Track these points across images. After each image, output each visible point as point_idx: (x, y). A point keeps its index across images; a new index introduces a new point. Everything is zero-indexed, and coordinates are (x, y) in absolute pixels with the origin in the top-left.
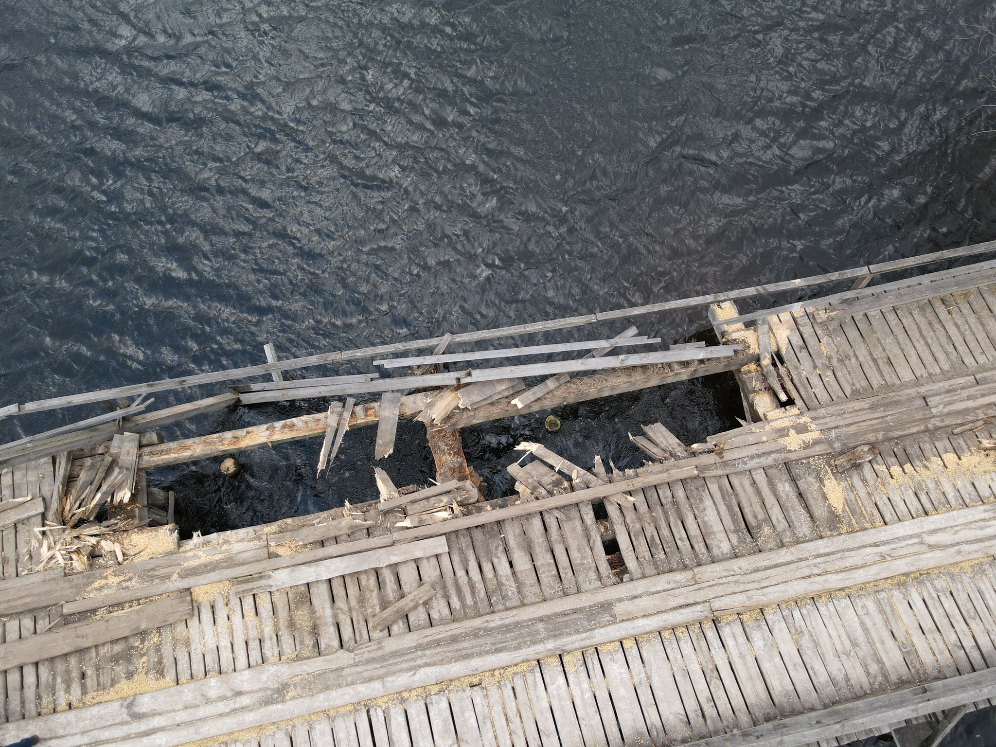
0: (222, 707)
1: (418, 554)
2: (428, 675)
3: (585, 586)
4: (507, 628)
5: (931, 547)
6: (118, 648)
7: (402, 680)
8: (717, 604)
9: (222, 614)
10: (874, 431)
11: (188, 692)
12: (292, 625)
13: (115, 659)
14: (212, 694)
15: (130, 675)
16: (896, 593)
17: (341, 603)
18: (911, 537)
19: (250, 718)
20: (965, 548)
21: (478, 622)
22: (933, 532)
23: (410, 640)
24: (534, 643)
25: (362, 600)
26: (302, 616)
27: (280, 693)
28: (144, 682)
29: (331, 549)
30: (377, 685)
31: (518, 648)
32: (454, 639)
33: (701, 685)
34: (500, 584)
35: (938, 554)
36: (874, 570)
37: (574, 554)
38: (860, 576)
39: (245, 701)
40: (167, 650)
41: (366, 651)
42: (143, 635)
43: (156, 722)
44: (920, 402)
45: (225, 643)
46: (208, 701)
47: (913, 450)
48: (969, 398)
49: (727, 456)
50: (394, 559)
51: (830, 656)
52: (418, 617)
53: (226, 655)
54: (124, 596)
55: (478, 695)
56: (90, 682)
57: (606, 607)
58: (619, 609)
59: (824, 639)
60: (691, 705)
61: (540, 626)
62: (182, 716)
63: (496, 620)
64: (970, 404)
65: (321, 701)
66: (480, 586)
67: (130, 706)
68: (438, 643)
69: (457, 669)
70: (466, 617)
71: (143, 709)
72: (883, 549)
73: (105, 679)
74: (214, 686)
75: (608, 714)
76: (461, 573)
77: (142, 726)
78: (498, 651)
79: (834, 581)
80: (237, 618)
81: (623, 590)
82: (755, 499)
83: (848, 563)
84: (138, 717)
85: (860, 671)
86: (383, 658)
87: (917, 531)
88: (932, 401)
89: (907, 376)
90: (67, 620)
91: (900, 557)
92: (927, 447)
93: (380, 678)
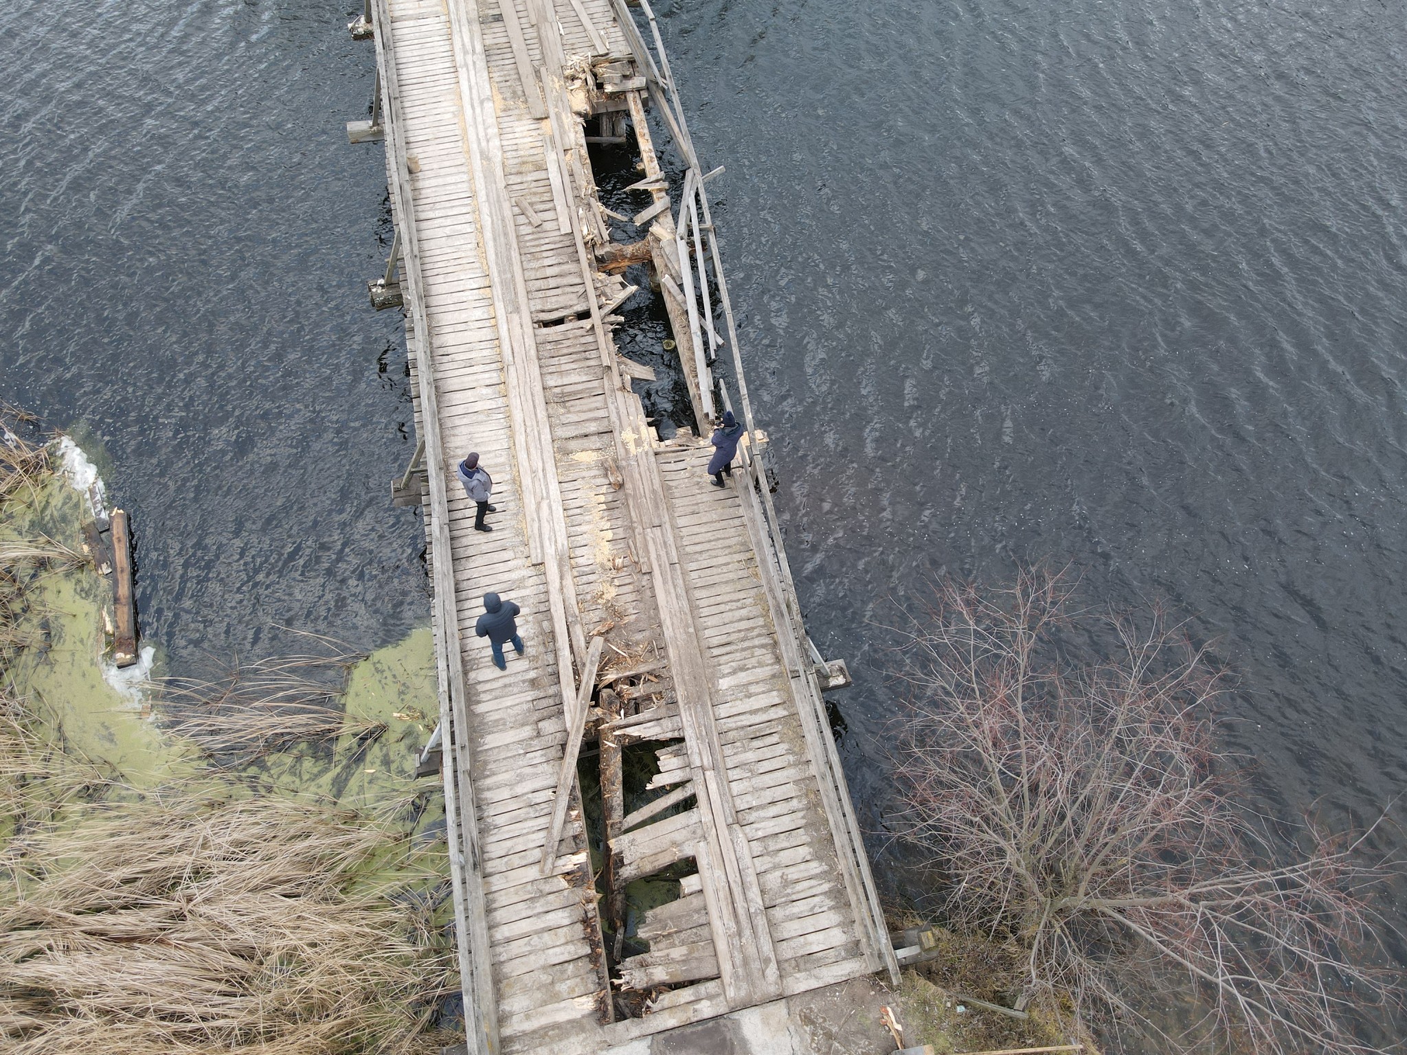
0: (482, 134)
1: (560, 219)
2: (487, 221)
3: (532, 302)
4: (509, 259)
5: (538, 505)
6: (520, 93)
7: (485, 209)
8: (512, 369)
9: (534, 133)
10: (634, 489)
11: (491, 121)
12: (524, 163)
13: (514, 92)
14: (490, 131)
15: (505, 99)
16: (508, 477)
17: (534, 184)
18: (548, 493)
19: (474, 146)
20: (536, 525)
21: (515, 245)
22: (550, 507)
23: (508, 213)
24: (499, 272)
25: (535, 194)
26: (530, 167)
27: (485, 156)
28: (500, 104)
29: (567, 179)
30: (484, 198)
31: (497, 264)
32: (506, 234)
33: (462, 356)
34: (538, 259)
35: (533, 507)
36: (526, 464)
37: (554, 299)
38: (522, 456)
39: (484, 144)
40: (517, 112)
41: (504, 194)
42: (526, 102)
43: (478, 110)
44: (656, 522)
45: (517, 135)
46: (485, 129)
47: (616, 513)
48: (658, 556)
49: (619, 394)
50: (558, 208)
51: (471, 429)
52: (522, 219)
53: (511, 136)
54: (547, 90)
55: (474, 245)
56: (503, 84)
57: (517, 310)
58: (515, 317)
59: (482, 428)
60: (450, 350)
61: (509, 276)
62: (479, 119)
63: (515, 255)
64: (653, 556)
65: (479, 175)
66: (538, 249)
67: (488, 99)
68: (505, 226)
69: (488, 235)
70: (519, 242)
71: (485, 104)
72: (540, 474)
73: (504, 90)
74: (493, 131)
75: (452, 308)
76: (547, 241)
77: (476, 104)
78: (496, 255)
79: (520, 439)
80: (530, 139)
81: (527, 321)
82: (585, 408)
83: (532, 450)
84: (482, 102)
85: (459, 444)
86: (499, 201)
87: (552, 497)
88: (657, 531)
89: (681, 522)
90: (537, 73)
91: (533, 482)
92: (619, 522)
93: (488, 200)
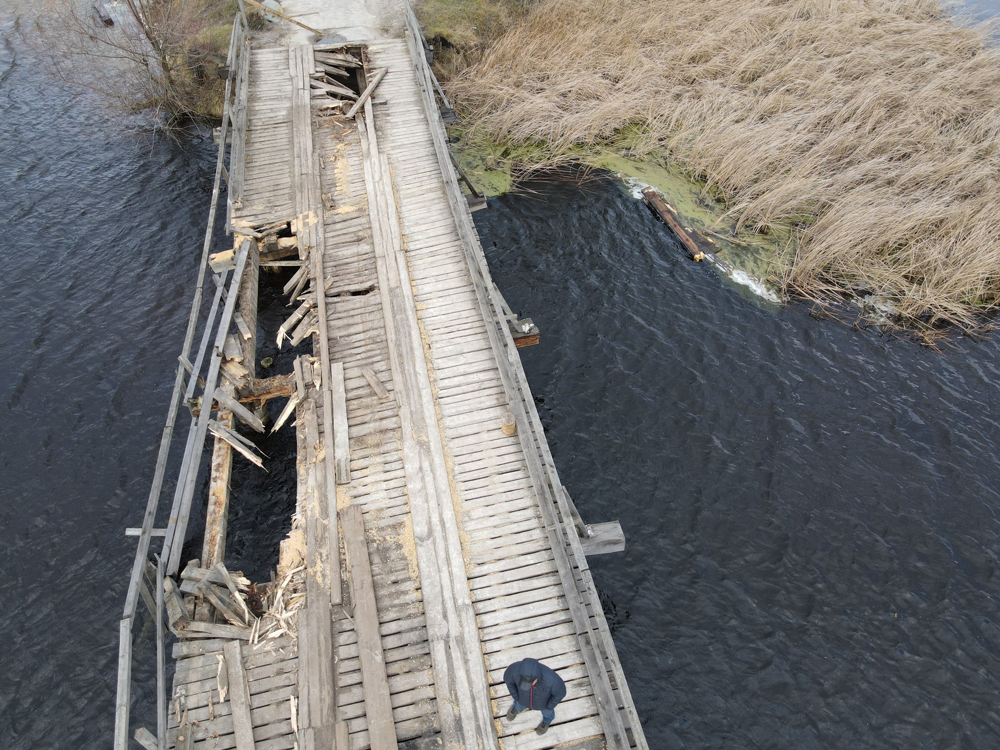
0: (429, 478)
3: (378, 301)
4: (397, 331)
5: (381, 179)
6: (376, 559)
7: (422, 380)
8: (397, 248)
9: (362, 490)
10: (315, 192)
11: (416, 502)
12: (378, 445)
13: (385, 559)
14: (419, 485)
15: (399, 546)
17: (367, 418)
19: (438, 460)
21: (391, 345)
26: (371, 440)
27: (424, 446)
28: (406, 536)
34: (369, 338)
37: (358, 305)
39: (426, 465)
40: (382, 523)
41: (403, 400)
42: (368, 542)
43: (435, 519)
44: (303, 176)
45: (384, 486)
48: (307, 160)
50: (342, 389)
54: (334, 557)
55: (434, 346)
56: (400, 576)
57: (391, 290)
58: (393, 284)
62: (433, 503)
63: (391, 336)
66: (368, 347)
67: (421, 539)
68: (401, 364)
70: (388, 353)
71: (425, 530)
73: (400, 565)
76: (359, 357)
77: (438, 528)
78: (410, 335)
80: (366, 480)
81: (384, 286)
84: (430, 533)
86: (407, 390)
87: (372, 183)
88: (304, 171)
89: (289, 180)
90: (346, 603)
91: (384, 188)
92: (329, 178)
93: (419, 391)
